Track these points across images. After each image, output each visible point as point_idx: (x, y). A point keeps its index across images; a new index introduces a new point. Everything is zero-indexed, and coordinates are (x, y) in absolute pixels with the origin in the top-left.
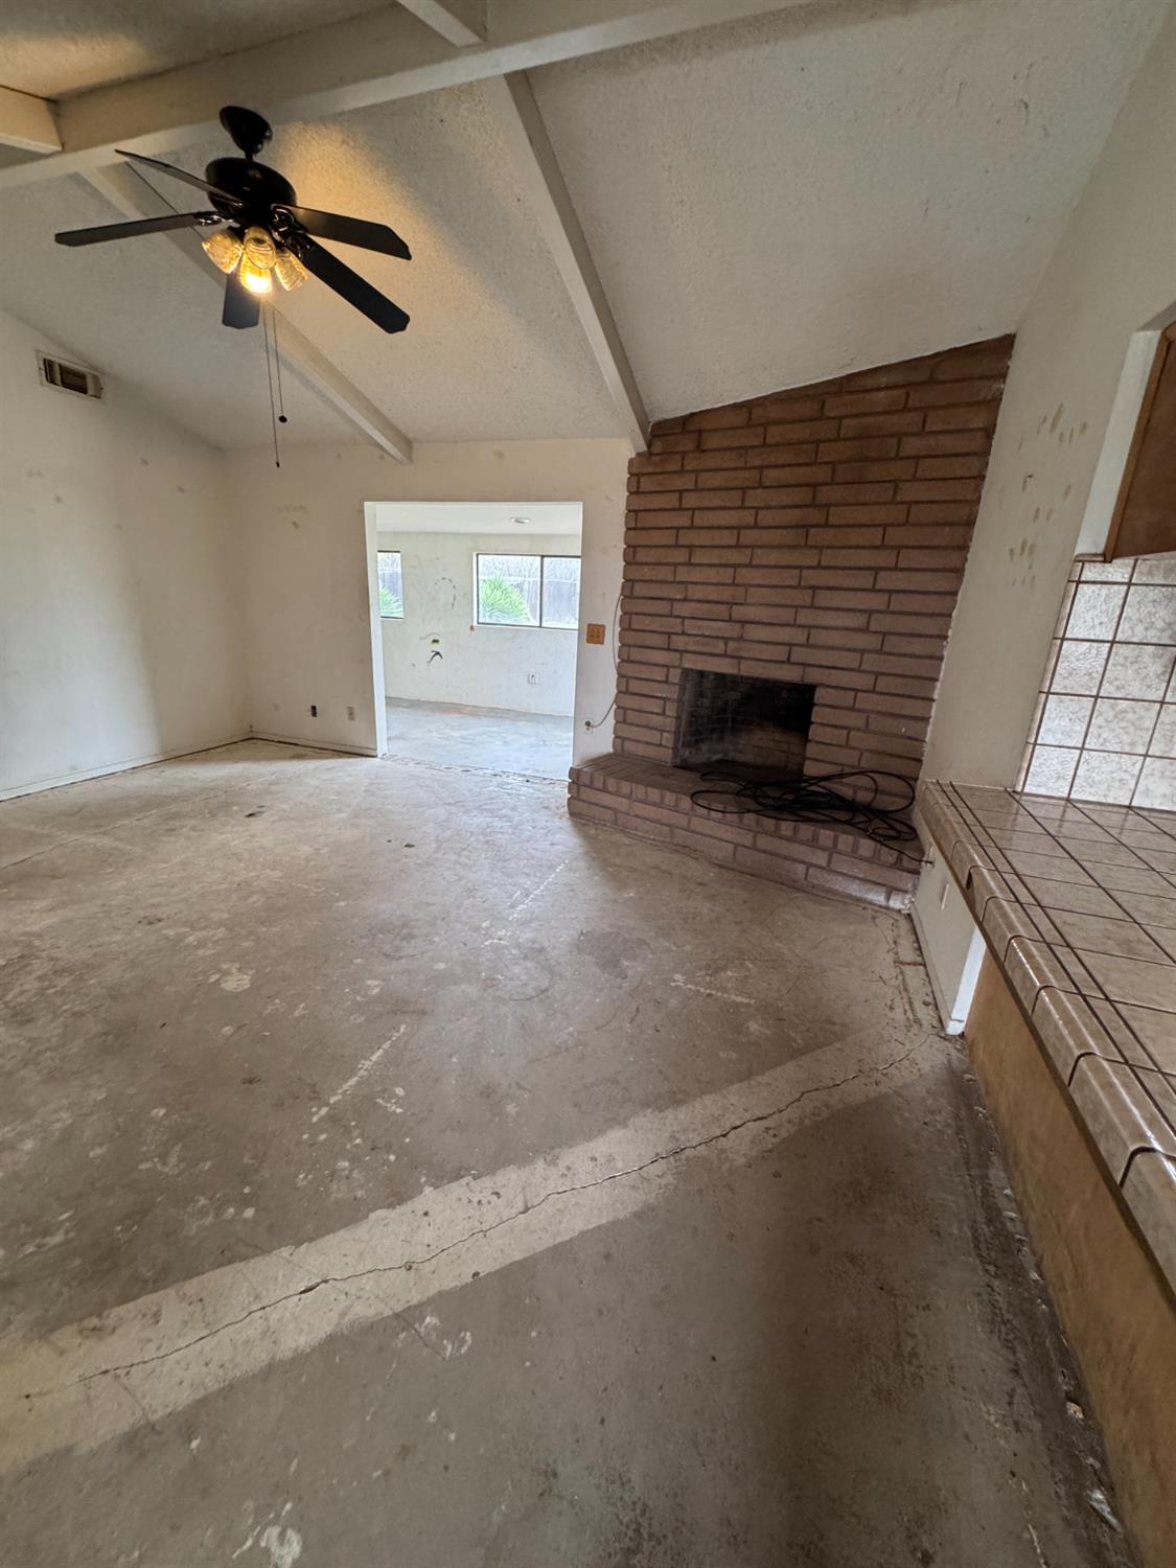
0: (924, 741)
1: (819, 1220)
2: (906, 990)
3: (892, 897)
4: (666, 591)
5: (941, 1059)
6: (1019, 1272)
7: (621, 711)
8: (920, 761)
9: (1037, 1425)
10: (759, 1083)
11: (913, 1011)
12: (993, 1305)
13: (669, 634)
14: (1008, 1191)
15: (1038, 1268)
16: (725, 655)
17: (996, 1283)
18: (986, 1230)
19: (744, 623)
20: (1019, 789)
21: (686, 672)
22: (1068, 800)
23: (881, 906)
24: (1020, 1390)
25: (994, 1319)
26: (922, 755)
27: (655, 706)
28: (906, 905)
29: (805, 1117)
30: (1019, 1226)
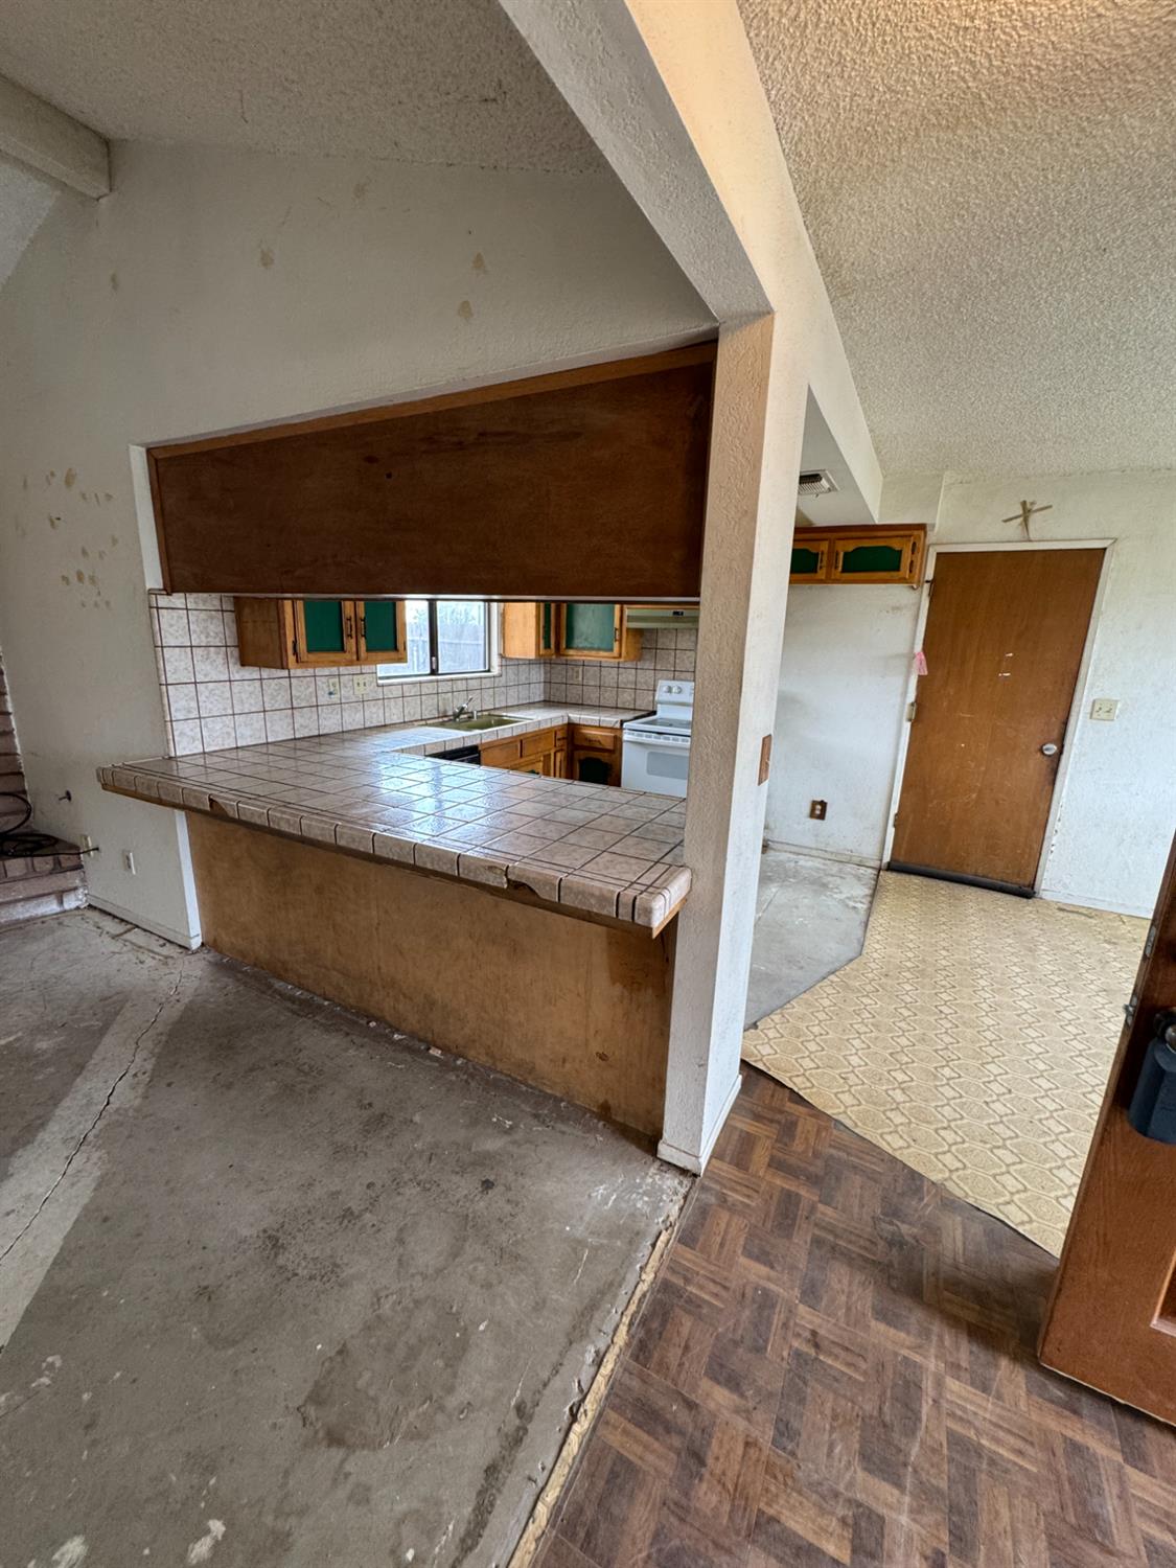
0: (17, 754)
1: (219, 1074)
2: (140, 947)
3: (65, 899)
5: (203, 964)
6: (320, 1007)
8: (20, 773)
9: (366, 1040)
10: (96, 1064)
11: (158, 954)
12: (321, 1025)
14: (290, 987)
15: (326, 999)
17: (317, 1018)
18: (295, 1007)
20: (173, 755)
22: (204, 753)
23: (57, 914)
24: (354, 1037)
25: (327, 1029)
26: (21, 767)
28: (81, 900)
29: (153, 1049)
30: (306, 993)
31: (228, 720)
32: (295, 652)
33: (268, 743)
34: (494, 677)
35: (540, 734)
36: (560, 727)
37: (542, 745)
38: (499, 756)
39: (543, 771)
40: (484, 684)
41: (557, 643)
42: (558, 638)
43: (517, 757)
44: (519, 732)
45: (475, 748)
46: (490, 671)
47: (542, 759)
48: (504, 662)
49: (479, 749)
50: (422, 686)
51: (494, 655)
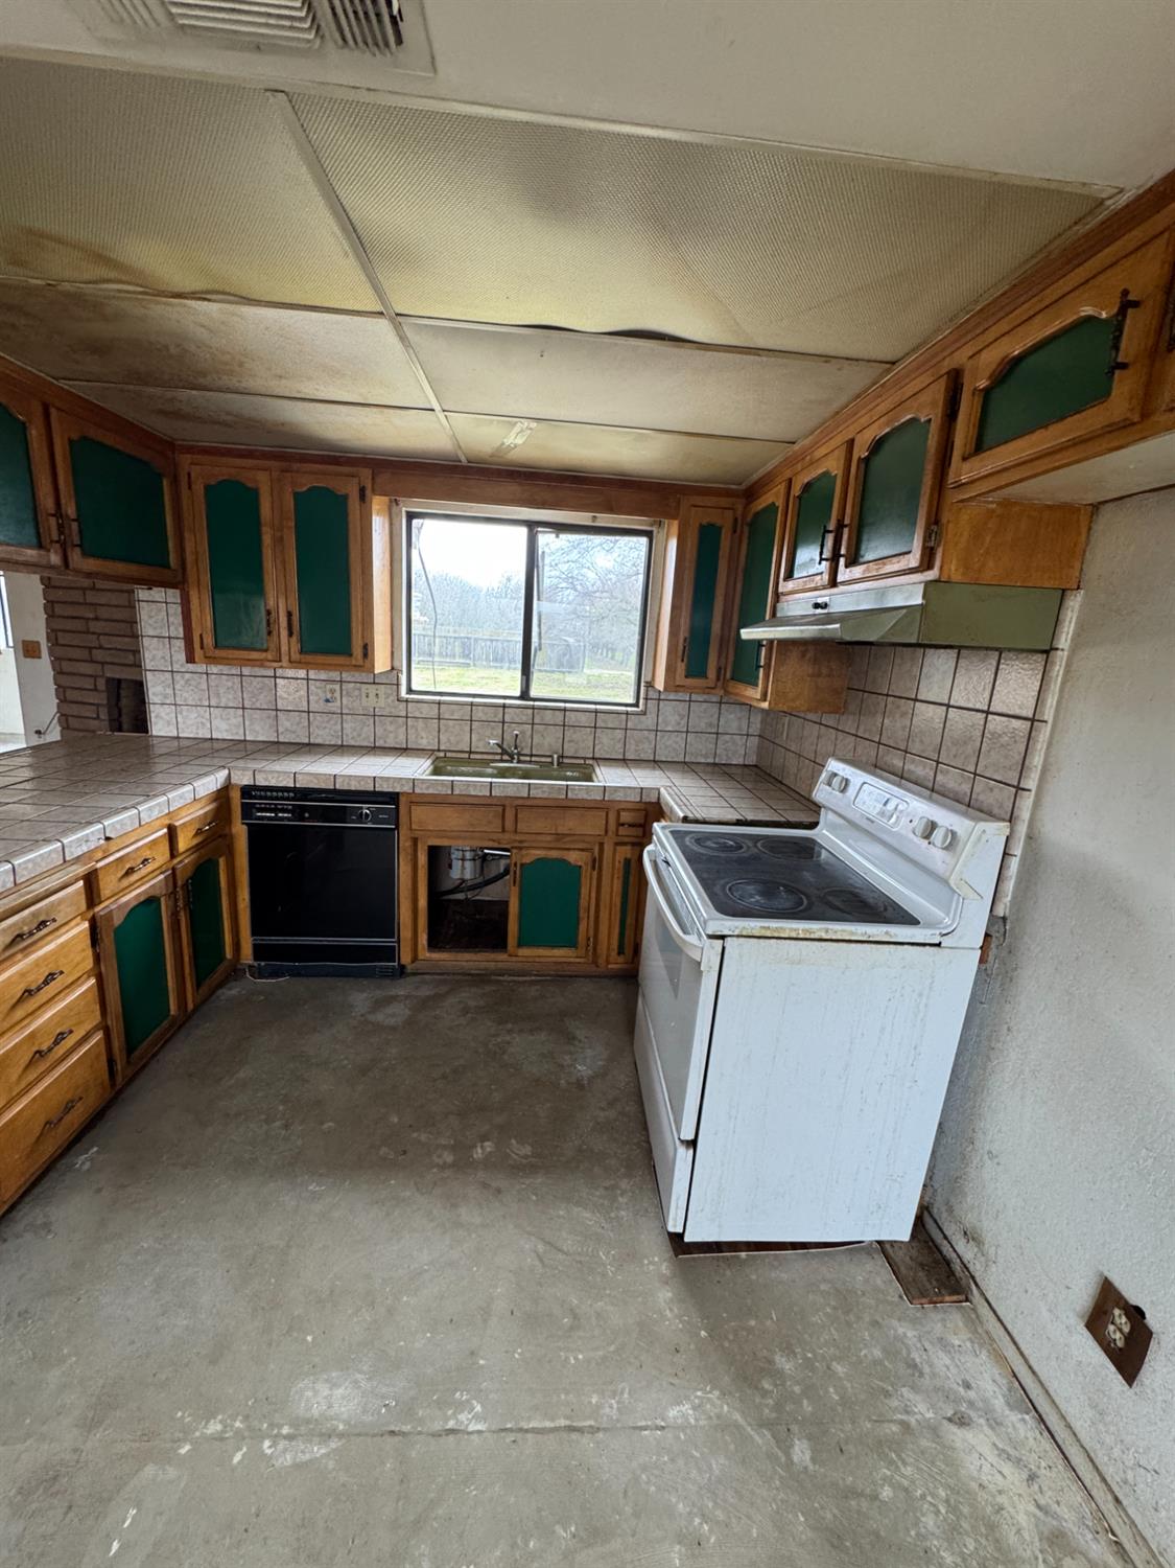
4: (80, 611)
7: (64, 718)
13: (90, 648)
21: (109, 680)
22: (177, 737)
27: (89, 712)
31: (204, 711)
32: (202, 646)
34: (627, 713)
35: (565, 806)
36: (630, 806)
37: (570, 824)
38: (453, 820)
39: (594, 868)
40: (604, 721)
41: (719, 669)
42: (723, 660)
43: (504, 830)
44: (510, 792)
45: (393, 798)
46: (636, 705)
47: (580, 846)
48: (652, 694)
49: (402, 800)
50: (473, 710)
51: (643, 683)
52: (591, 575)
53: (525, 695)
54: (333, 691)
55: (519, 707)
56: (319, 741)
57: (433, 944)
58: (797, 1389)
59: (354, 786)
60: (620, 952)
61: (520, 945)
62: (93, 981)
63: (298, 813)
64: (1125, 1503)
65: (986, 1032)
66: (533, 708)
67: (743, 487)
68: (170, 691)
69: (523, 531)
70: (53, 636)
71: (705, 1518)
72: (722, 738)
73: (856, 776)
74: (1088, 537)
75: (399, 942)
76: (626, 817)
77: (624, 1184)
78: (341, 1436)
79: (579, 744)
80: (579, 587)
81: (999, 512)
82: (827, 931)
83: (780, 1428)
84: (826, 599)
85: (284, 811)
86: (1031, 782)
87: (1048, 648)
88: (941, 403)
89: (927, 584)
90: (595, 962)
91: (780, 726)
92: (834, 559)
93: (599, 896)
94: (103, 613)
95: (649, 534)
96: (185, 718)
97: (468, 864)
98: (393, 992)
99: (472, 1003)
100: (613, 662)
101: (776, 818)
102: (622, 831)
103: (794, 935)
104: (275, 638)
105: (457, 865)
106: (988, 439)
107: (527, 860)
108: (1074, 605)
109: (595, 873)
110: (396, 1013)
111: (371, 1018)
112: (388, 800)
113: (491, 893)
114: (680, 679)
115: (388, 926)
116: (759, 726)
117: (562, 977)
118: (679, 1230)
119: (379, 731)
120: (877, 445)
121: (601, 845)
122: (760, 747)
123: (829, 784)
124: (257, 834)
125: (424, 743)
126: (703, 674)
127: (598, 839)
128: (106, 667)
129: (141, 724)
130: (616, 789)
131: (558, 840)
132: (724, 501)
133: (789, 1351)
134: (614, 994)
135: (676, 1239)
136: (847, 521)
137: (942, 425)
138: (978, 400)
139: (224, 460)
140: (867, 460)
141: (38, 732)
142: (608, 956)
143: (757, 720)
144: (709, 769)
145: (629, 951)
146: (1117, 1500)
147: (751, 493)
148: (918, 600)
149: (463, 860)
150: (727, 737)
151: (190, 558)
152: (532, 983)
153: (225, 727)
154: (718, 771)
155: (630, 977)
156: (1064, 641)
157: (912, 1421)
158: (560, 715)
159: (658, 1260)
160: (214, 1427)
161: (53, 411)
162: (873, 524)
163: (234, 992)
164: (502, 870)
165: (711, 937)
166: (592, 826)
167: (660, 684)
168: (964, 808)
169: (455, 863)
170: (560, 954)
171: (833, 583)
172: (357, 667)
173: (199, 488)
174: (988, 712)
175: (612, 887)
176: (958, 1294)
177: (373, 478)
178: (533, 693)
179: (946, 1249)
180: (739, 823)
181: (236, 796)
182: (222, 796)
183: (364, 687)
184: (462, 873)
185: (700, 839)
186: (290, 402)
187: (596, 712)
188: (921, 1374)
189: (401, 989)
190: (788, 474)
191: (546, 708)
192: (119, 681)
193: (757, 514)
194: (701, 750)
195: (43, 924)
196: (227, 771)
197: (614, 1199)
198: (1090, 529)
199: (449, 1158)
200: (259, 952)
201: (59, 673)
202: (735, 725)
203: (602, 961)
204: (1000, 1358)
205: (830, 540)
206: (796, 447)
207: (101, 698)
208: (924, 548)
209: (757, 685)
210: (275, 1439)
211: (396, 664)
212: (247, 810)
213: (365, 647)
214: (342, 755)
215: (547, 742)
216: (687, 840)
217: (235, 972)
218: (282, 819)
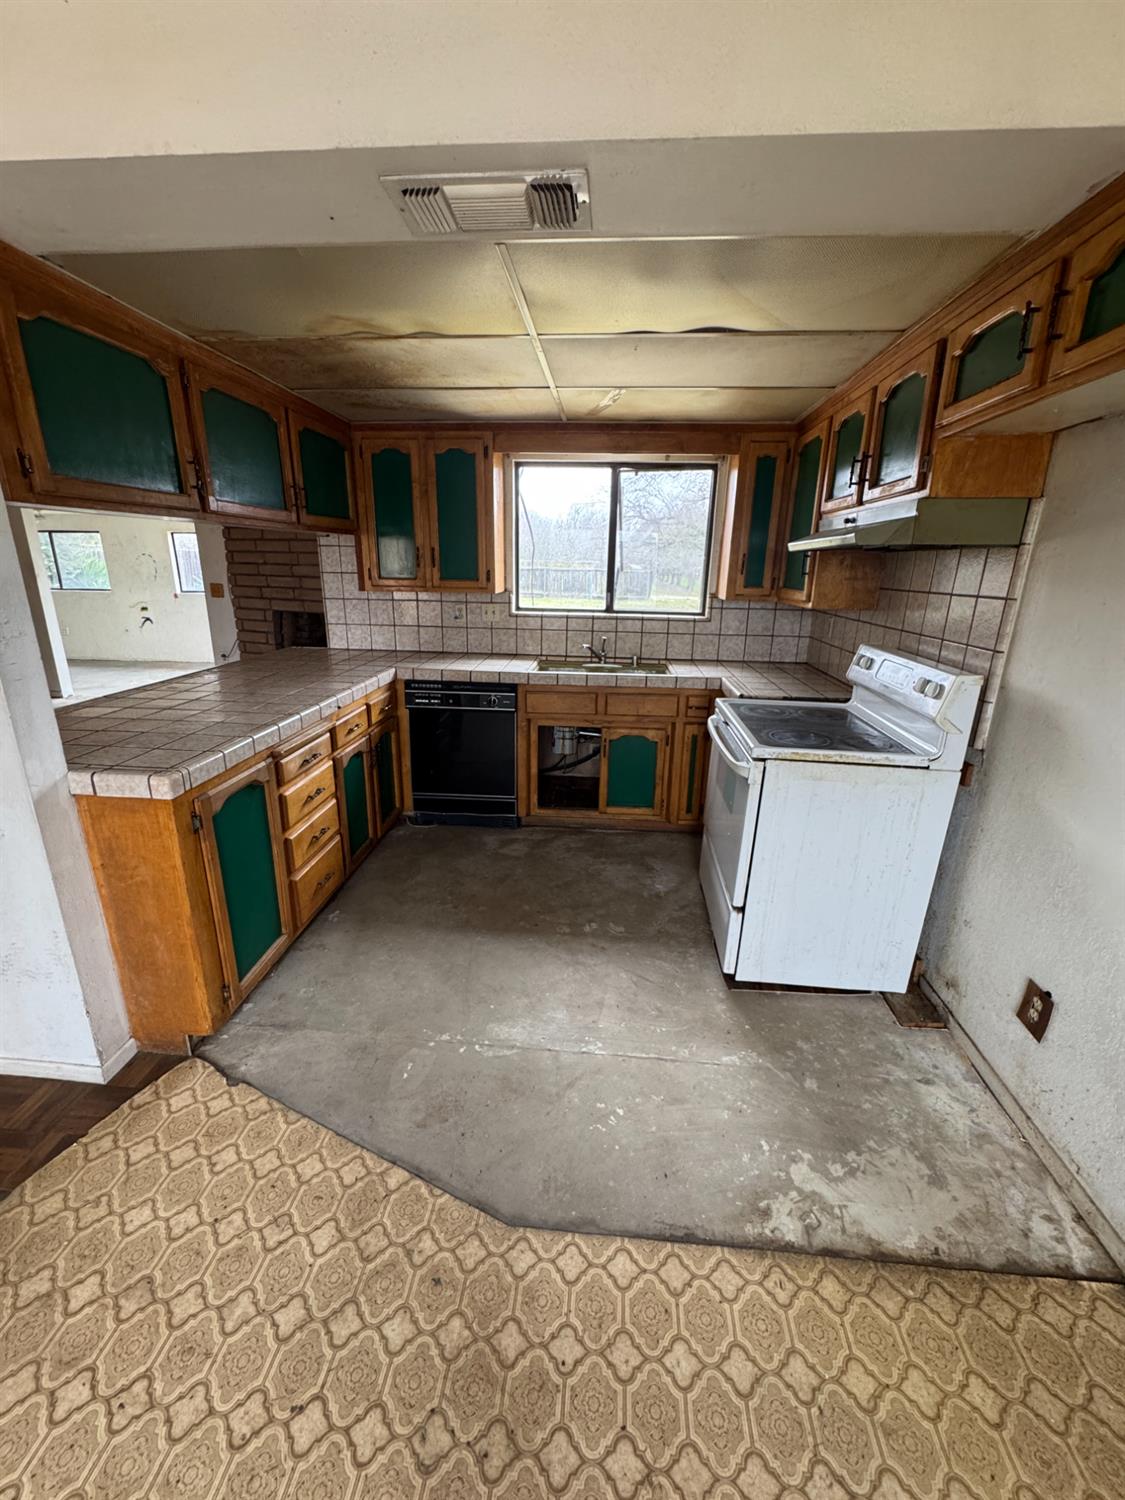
4: (251, 558)
7: (242, 643)
13: (260, 587)
16: (294, 600)
19: (301, 577)
21: (276, 612)
27: (261, 638)
31: (366, 629)
32: (370, 578)
33: (395, 651)
34: (695, 621)
35: (645, 693)
36: (696, 692)
37: (649, 707)
38: (557, 705)
39: (667, 744)
40: (675, 628)
41: (774, 580)
42: (776, 572)
43: (596, 713)
44: (602, 683)
45: (513, 687)
46: (703, 614)
47: (656, 726)
48: (716, 604)
49: (520, 690)
50: (569, 621)
51: (708, 594)
52: (658, 502)
53: (609, 608)
54: (460, 610)
55: (605, 618)
56: (450, 650)
57: (542, 804)
58: (811, 1057)
59: (484, 679)
60: (689, 811)
61: (608, 805)
62: (334, 801)
63: (444, 700)
64: (1033, 1117)
65: (967, 838)
66: (617, 618)
67: (796, 422)
68: (342, 614)
69: (608, 471)
70: (233, 578)
71: (744, 1102)
72: (776, 640)
73: (879, 656)
74: (1050, 456)
75: (517, 799)
76: (693, 702)
77: (692, 951)
78: (518, 1048)
79: (655, 648)
80: (646, 516)
81: (976, 443)
82: (841, 756)
83: (799, 1072)
84: (854, 515)
85: (435, 698)
86: (1004, 647)
87: (1017, 543)
88: (933, 365)
89: (920, 501)
90: (668, 820)
91: (826, 627)
92: (861, 483)
93: (673, 766)
94: (271, 558)
95: (714, 467)
96: (353, 634)
97: (567, 742)
98: (514, 836)
99: (573, 845)
100: (679, 589)
101: (817, 696)
102: (691, 713)
103: (816, 759)
104: (422, 570)
105: (559, 743)
106: (964, 390)
107: (614, 737)
108: (1038, 509)
109: (668, 748)
110: (518, 849)
111: (501, 851)
112: (508, 687)
113: (584, 770)
114: (740, 589)
115: (509, 787)
116: (809, 629)
117: (642, 831)
118: (732, 972)
119: (495, 641)
120: (894, 393)
121: (674, 724)
122: (810, 647)
123: (858, 664)
124: (415, 715)
125: (530, 650)
126: (760, 585)
127: (672, 720)
128: (273, 602)
129: (322, 640)
130: (686, 679)
131: (638, 721)
132: (778, 436)
133: (807, 1039)
134: (683, 844)
135: (730, 979)
136: (871, 453)
137: (933, 379)
138: (956, 364)
139: (386, 433)
140: (886, 404)
141: (224, 656)
142: (678, 814)
143: (808, 622)
144: (766, 665)
145: (695, 809)
146: (1028, 1118)
147: (802, 427)
148: (914, 513)
149: (564, 738)
150: (781, 639)
151: (361, 510)
152: (618, 834)
153: (380, 641)
154: (772, 667)
155: (696, 831)
156: (1030, 537)
157: (891, 1079)
158: (639, 623)
159: (717, 990)
160: (446, 1037)
161: (290, 412)
162: (888, 455)
163: (401, 833)
164: (591, 752)
165: (755, 759)
166: (666, 709)
167: (722, 595)
168: (934, 663)
169: (557, 741)
170: (641, 813)
171: (860, 502)
172: (483, 589)
173: (367, 456)
174: (978, 597)
175: (682, 757)
176: (939, 1022)
177: (494, 439)
178: (616, 608)
179: (934, 999)
180: (785, 699)
181: (401, 688)
182: (392, 686)
183: (484, 606)
184: (563, 749)
185: (753, 708)
186: (445, 391)
187: (669, 620)
188: (902, 1059)
189: (519, 834)
190: (831, 412)
191: (628, 619)
192: (281, 613)
193: (806, 446)
194: (759, 650)
195: (315, 756)
196: (394, 670)
197: (685, 958)
198: (1051, 451)
199: (567, 930)
200: (418, 804)
201: (238, 608)
202: (788, 628)
203: (673, 818)
204: (964, 1057)
205: (858, 466)
206: (837, 390)
207: (269, 627)
208: (919, 474)
209: (802, 589)
210: (481, 1046)
211: (509, 587)
212: (409, 698)
213: (488, 572)
214: (469, 659)
215: (628, 646)
216: (742, 709)
217: (400, 821)
218: (434, 704)
